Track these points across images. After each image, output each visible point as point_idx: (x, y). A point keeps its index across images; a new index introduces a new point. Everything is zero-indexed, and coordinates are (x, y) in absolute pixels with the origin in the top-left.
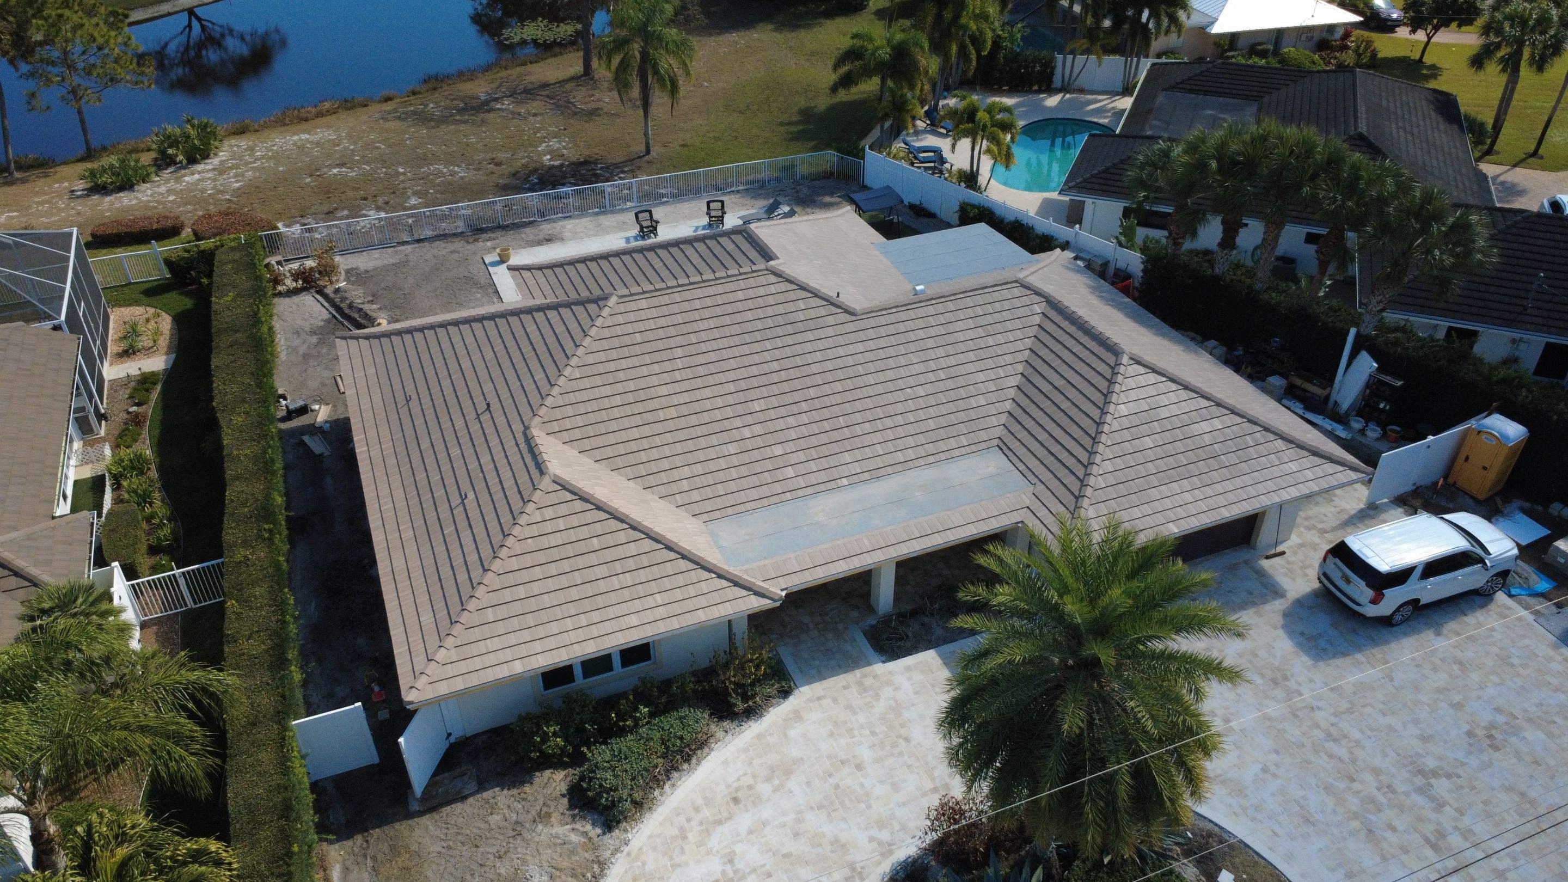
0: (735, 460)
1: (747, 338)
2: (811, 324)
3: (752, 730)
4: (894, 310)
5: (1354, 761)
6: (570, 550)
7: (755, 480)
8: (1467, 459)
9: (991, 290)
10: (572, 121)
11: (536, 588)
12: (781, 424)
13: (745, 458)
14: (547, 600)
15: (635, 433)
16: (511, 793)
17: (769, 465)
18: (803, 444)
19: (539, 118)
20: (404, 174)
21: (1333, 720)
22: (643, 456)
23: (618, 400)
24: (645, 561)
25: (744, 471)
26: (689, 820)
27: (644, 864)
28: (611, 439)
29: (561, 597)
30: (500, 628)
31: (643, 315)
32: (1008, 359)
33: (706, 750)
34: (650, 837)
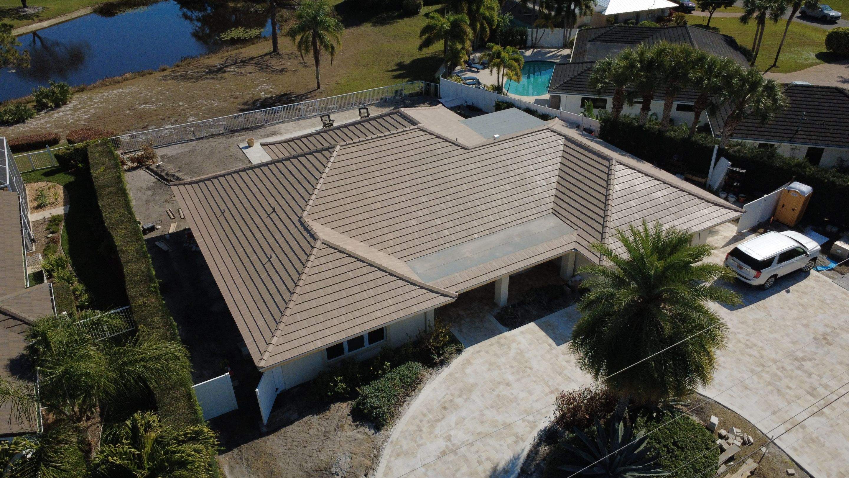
0: (416, 228)
1: (413, 164)
2: (446, 156)
3: (445, 372)
4: (488, 146)
5: (762, 357)
6: (337, 279)
7: (429, 238)
8: (783, 206)
9: (535, 133)
10: (271, 75)
11: (322, 301)
12: (438, 208)
13: (422, 226)
14: (329, 307)
15: (360, 217)
16: (318, 417)
17: (434, 229)
18: (451, 217)
19: (253, 74)
20: (183, 106)
21: (747, 338)
22: (366, 229)
23: (348, 200)
24: (379, 282)
25: (422, 233)
26: (421, 421)
27: (401, 446)
28: (348, 221)
29: (336, 305)
30: (305, 324)
31: (355, 155)
32: (550, 168)
33: (422, 384)
34: (402, 432)
